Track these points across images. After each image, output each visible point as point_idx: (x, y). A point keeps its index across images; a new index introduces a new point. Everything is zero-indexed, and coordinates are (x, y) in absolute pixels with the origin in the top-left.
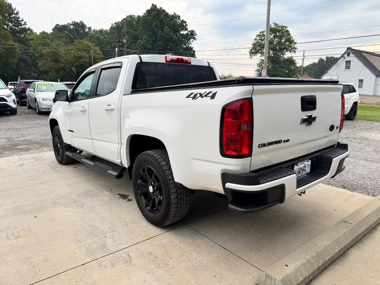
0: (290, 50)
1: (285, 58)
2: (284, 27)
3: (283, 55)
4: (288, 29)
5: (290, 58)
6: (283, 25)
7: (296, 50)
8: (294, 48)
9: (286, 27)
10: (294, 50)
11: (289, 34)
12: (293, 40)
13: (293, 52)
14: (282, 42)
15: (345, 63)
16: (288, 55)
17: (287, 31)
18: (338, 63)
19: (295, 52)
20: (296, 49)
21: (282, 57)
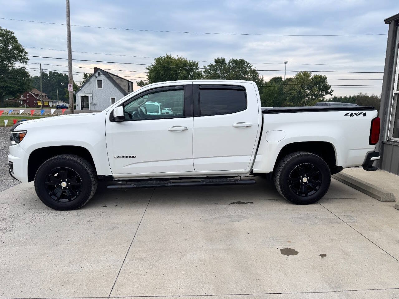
0: (20, 60)
1: (16, 68)
2: (10, 32)
3: (11, 64)
4: (15, 35)
5: (21, 69)
6: (8, 30)
7: (27, 61)
8: (25, 58)
9: (12, 33)
10: (25, 60)
11: (17, 42)
12: (23, 50)
13: (25, 63)
14: (8, 49)
15: (97, 82)
16: (17, 65)
17: (14, 38)
18: (90, 81)
19: (26, 63)
20: (28, 59)
21: (10, 66)
